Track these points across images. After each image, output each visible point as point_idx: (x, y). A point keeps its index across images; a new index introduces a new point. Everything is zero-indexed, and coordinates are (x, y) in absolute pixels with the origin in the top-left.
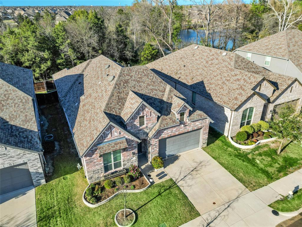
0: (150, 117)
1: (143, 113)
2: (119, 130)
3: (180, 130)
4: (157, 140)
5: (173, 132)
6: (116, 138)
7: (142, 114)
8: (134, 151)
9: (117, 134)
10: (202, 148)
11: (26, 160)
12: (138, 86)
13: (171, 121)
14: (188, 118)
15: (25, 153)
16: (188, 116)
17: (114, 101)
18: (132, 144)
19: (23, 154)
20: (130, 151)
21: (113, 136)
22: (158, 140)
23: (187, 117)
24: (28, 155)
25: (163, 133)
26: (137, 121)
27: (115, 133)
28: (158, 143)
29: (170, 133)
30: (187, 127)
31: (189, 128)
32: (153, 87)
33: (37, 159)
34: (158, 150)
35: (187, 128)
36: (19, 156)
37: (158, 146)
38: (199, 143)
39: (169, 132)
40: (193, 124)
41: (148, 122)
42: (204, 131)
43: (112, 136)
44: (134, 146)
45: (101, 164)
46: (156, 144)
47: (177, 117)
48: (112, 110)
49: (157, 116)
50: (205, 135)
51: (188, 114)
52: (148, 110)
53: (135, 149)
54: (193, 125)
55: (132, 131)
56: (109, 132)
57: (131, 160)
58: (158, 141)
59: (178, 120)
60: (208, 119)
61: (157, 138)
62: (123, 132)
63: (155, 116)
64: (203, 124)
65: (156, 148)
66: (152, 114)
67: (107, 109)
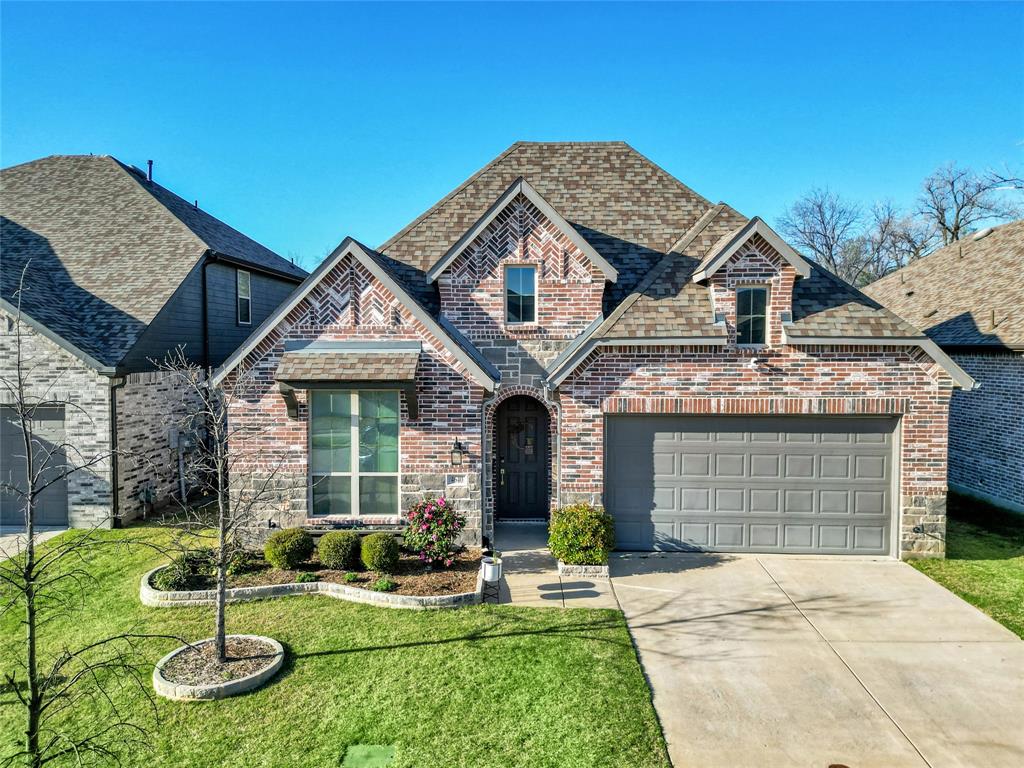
0: (563, 281)
1: (525, 252)
2: (396, 300)
3: (740, 388)
4: (591, 412)
5: (693, 389)
6: (377, 338)
7: (517, 252)
8: (463, 438)
9: (381, 317)
10: (905, 560)
11: (63, 394)
12: (562, 198)
13: (682, 321)
14: (790, 324)
15: (64, 365)
16: (788, 309)
17: (435, 229)
18: (455, 393)
19: (59, 365)
20: (442, 430)
21: (362, 325)
22: (598, 412)
23: (784, 318)
24: (72, 375)
25: (628, 383)
26: (492, 284)
27: (375, 312)
28: (599, 430)
29: (674, 394)
30: (785, 380)
31: (795, 389)
32: (635, 208)
33: (101, 402)
34: (598, 473)
35: (787, 389)
36: (45, 372)
37: (599, 449)
38: (884, 522)
39: (664, 380)
40: (827, 370)
41: (550, 305)
42: (917, 445)
43: (357, 323)
44: (463, 407)
45: (295, 455)
46: (586, 433)
47: (715, 305)
48: (412, 253)
49: (602, 286)
50: (927, 474)
51: (788, 298)
52: (554, 242)
53: (467, 430)
54: (827, 379)
55: (464, 332)
56: (347, 297)
57: (444, 487)
58: (598, 421)
59: (722, 324)
60: (936, 368)
61: (591, 402)
62: (413, 318)
63: (588, 280)
64: (900, 393)
65: (588, 463)
66: (575, 264)
67: (394, 247)
